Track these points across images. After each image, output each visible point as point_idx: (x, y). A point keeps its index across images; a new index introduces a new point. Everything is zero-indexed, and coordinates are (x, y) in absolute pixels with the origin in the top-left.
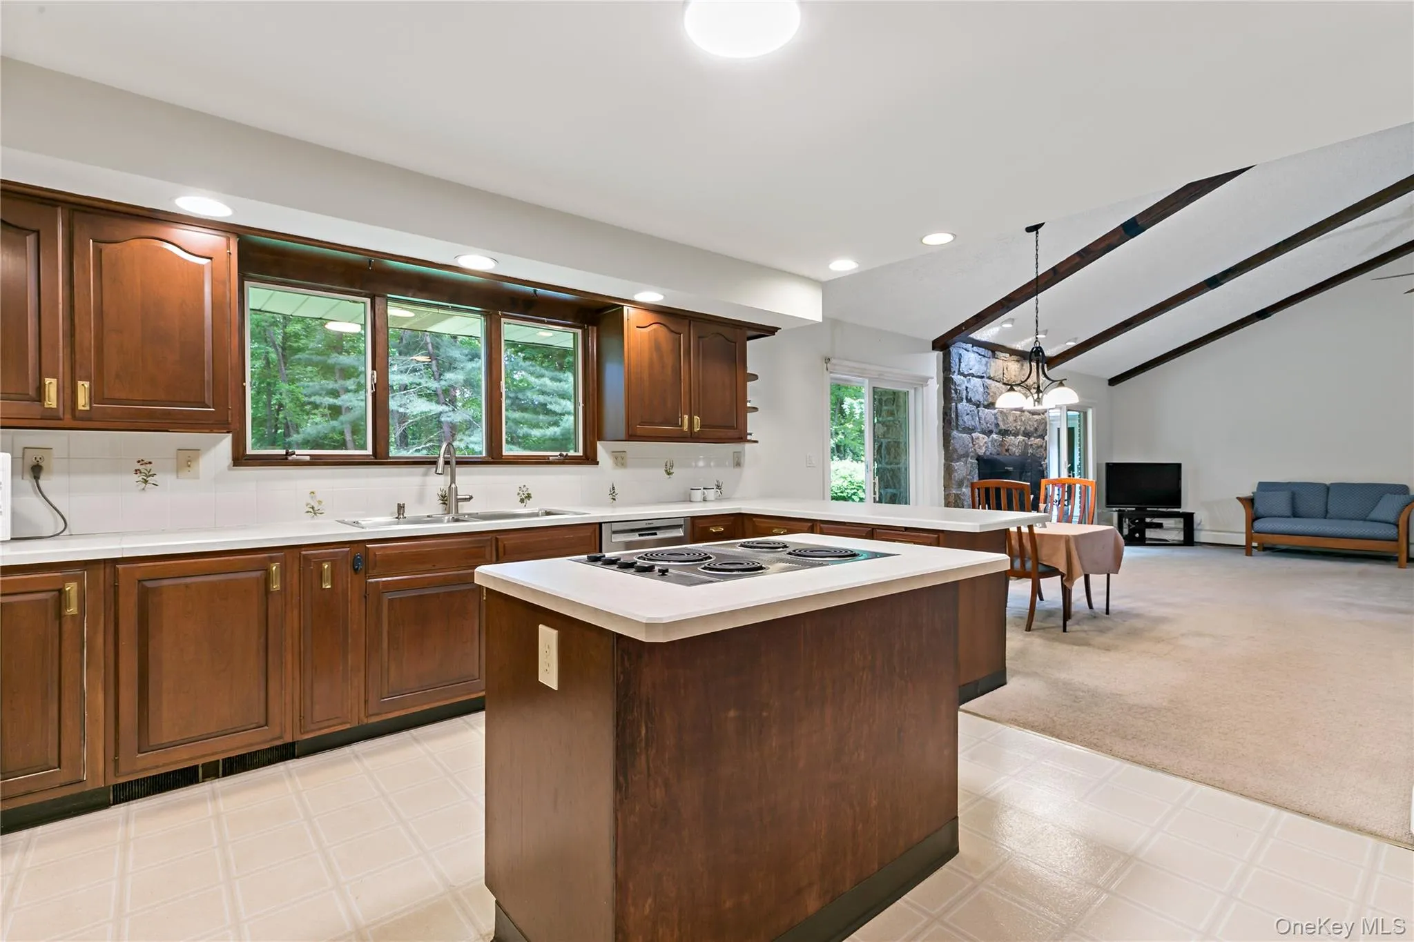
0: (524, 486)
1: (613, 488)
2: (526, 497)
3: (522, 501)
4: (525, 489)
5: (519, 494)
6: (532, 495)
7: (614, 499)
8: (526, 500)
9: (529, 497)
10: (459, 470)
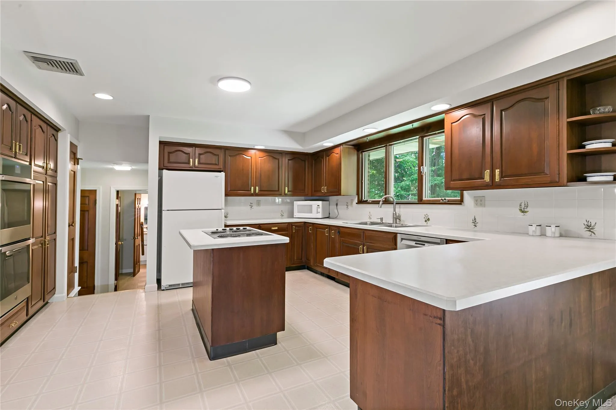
0: (427, 214)
1: (475, 219)
2: (427, 220)
3: (426, 221)
4: (427, 216)
5: (424, 218)
6: (430, 219)
7: (476, 226)
8: (427, 221)
9: (429, 219)
10: (397, 206)
